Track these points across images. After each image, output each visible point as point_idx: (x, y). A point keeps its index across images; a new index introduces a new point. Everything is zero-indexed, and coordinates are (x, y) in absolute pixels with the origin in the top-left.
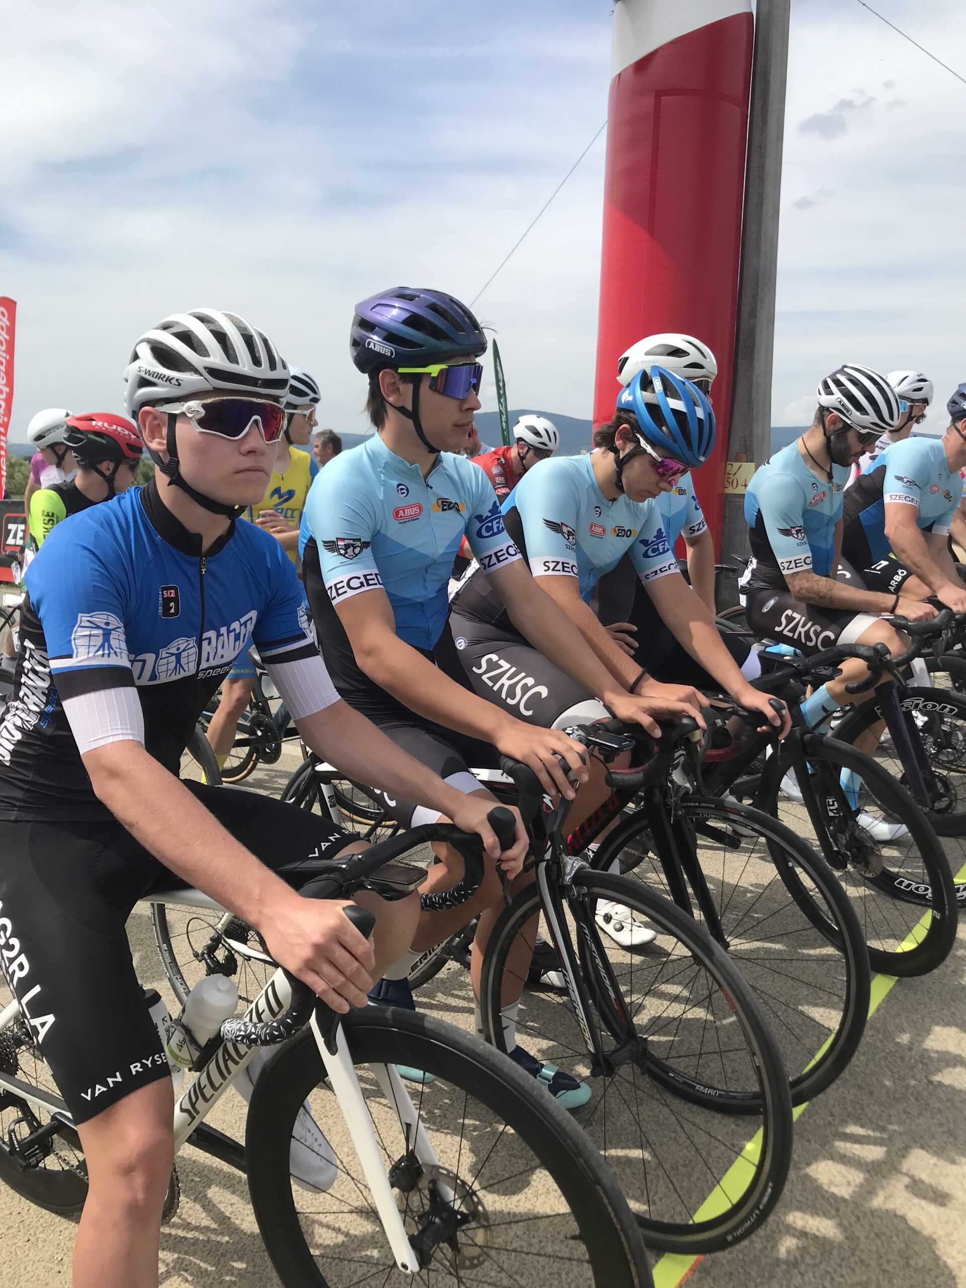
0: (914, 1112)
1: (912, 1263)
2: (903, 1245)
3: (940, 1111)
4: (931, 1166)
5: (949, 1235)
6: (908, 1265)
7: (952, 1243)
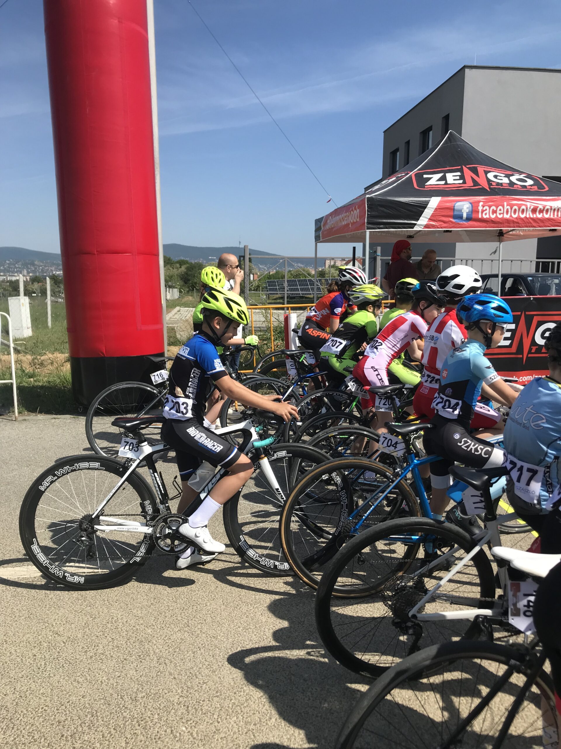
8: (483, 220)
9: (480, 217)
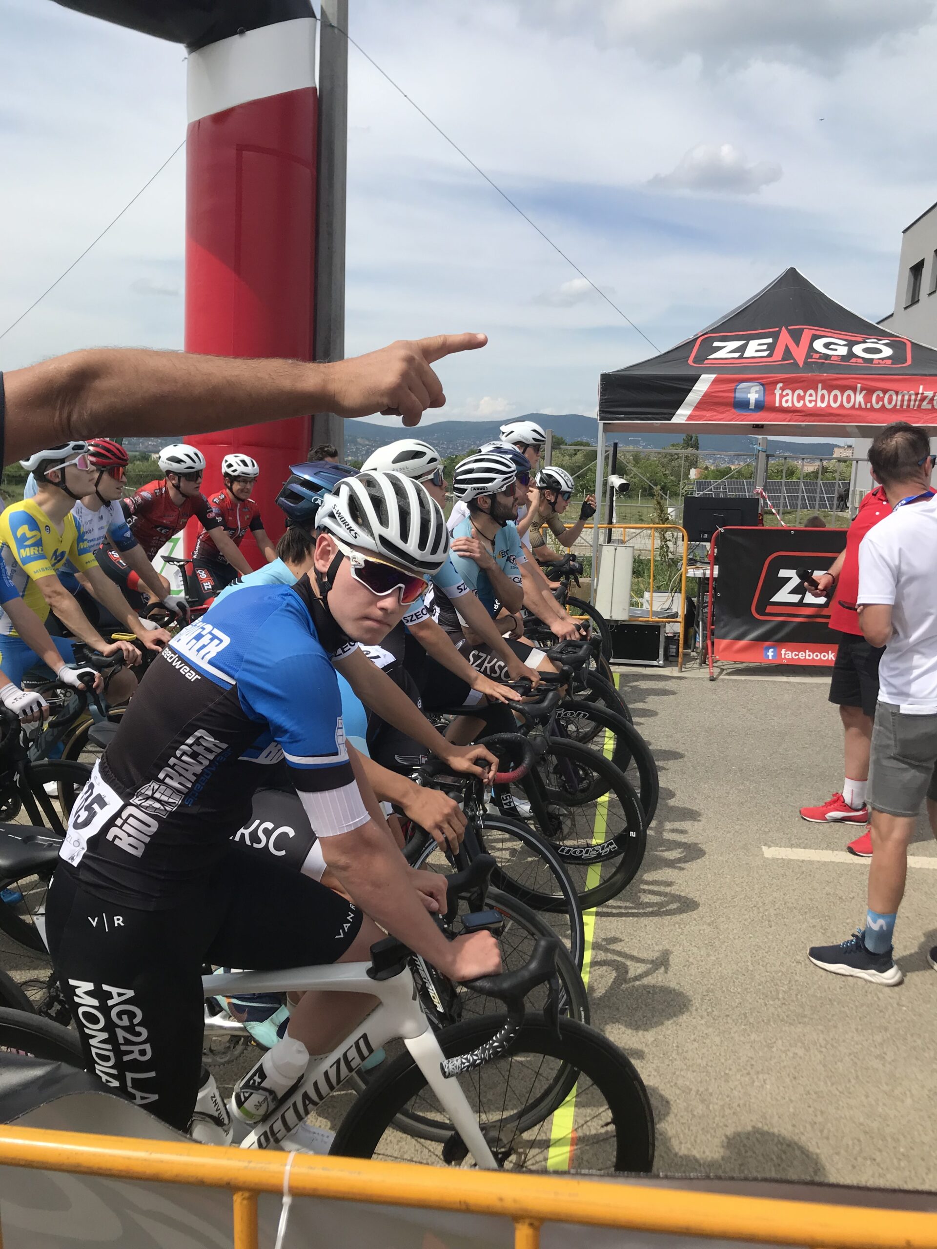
0: (649, 1015)
1: (695, 1113)
2: (685, 1104)
3: (663, 1011)
4: (675, 1048)
5: (707, 1090)
6: (694, 1116)
7: (711, 1094)
8: (782, 410)
9: (777, 405)
